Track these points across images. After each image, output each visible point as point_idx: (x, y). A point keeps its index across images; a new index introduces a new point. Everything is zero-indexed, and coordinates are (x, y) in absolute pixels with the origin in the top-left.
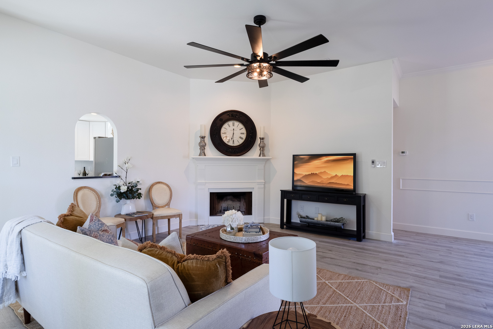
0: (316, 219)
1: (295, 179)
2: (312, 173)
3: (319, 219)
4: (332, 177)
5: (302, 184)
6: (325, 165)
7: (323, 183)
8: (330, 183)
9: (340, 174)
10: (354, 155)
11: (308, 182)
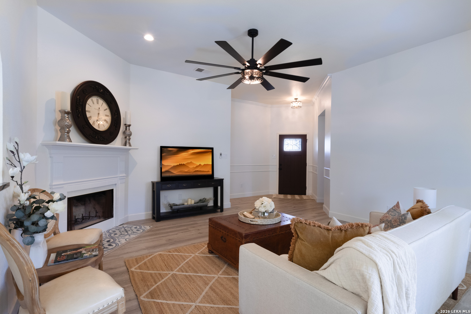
0: (186, 204)
1: (163, 170)
2: (180, 164)
3: (189, 203)
4: (197, 167)
5: (171, 175)
6: (192, 157)
7: (190, 172)
8: (195, 171)
9: (202, 164)
10: (212, 149)
11: (176, 173)
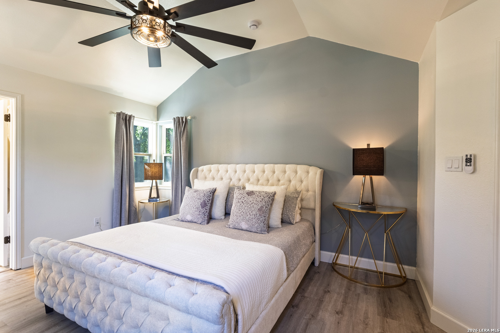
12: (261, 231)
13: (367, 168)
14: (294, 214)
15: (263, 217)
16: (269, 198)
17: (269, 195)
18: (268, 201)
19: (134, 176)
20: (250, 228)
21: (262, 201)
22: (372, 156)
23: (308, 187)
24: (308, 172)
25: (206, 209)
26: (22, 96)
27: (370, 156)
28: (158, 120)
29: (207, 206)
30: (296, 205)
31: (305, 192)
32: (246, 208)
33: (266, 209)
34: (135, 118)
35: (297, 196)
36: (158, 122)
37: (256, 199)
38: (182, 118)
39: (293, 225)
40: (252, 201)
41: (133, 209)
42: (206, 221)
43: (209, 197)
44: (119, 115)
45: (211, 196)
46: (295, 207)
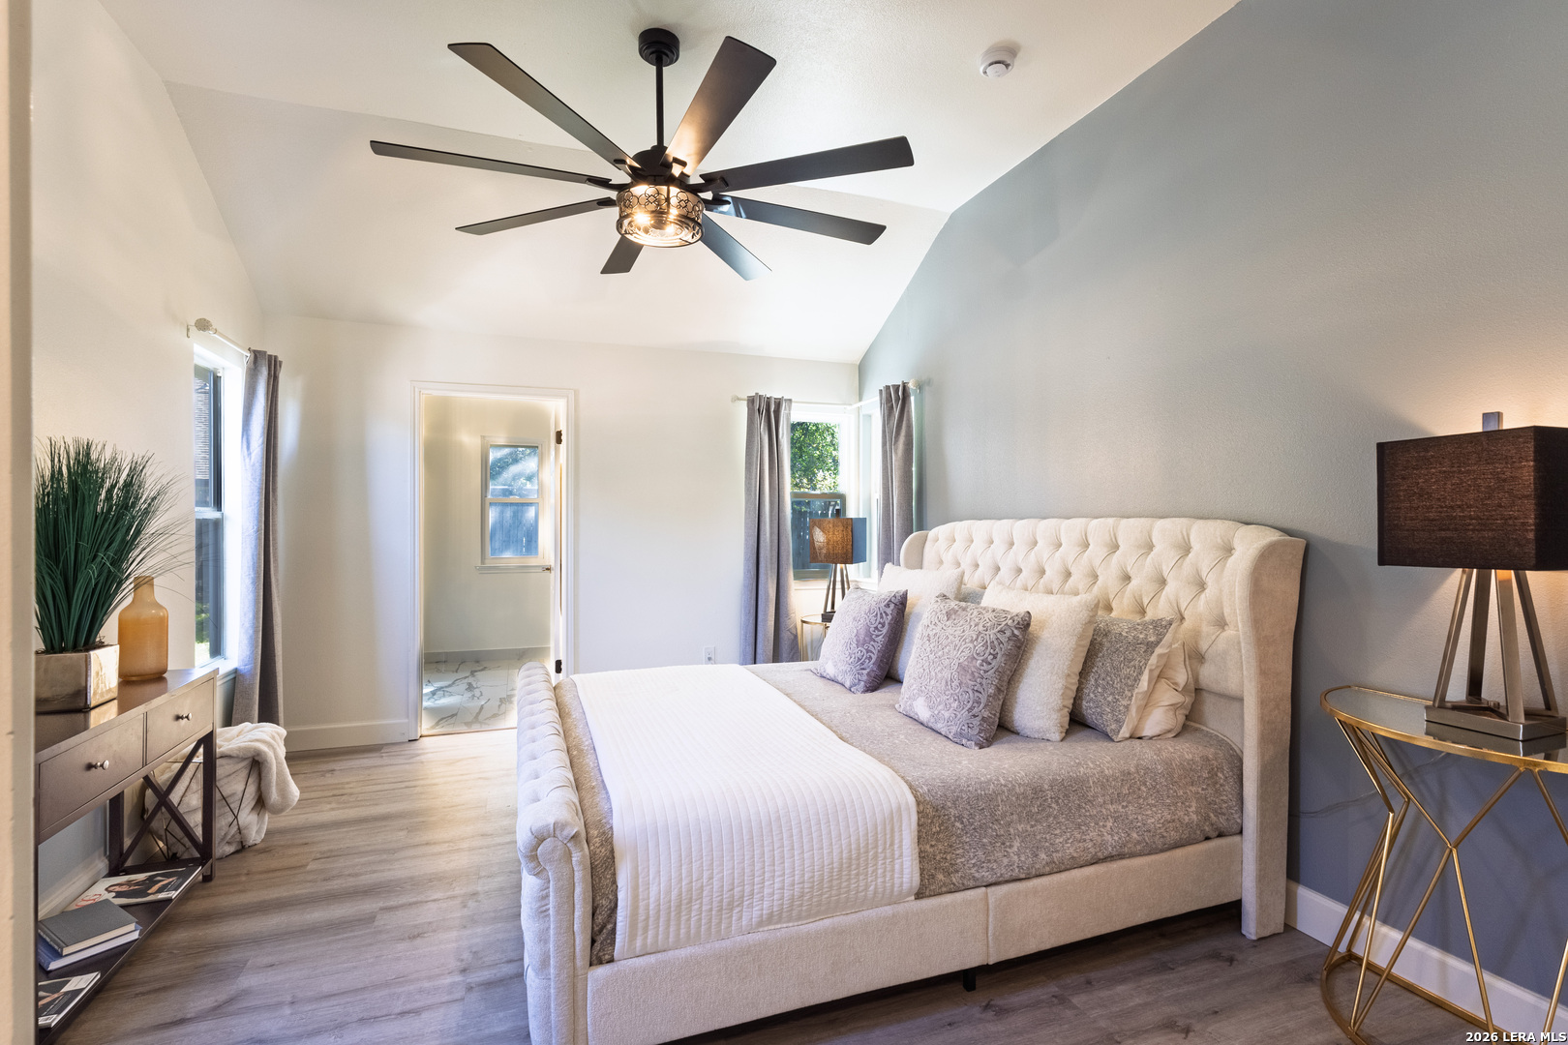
12: (961, 735)
13: (1449, 534)
14: (1125, 703)
15: (971, 692)
16: (1002, 632)
17: (1004, 623)
18: (996, 642)
19: (789, 552)
20: (932, 720)
21: (976, 640)
22: (1468, 472)
23: (1222, 608)
24: (1229, 550)
25: (868, 651)
26: (576, 393)
27: (1460, 472)
28: (860, 400)
29: (874, 641)
30: (1141, 673)
31: (1211, 629)
32: (932, 657)
33: (986, 667)
34: (793, 404)
35: (1152, 639)
36: (859, 404)
37: (964, 631)
38: (897, 388)
39: (1111, 744)
40: (951, 637)
41: (785, 636)
42: (862, 683)
43: (882, 617)
44: (751, 401)
45: (887, 615)
46: (1137, 680)
